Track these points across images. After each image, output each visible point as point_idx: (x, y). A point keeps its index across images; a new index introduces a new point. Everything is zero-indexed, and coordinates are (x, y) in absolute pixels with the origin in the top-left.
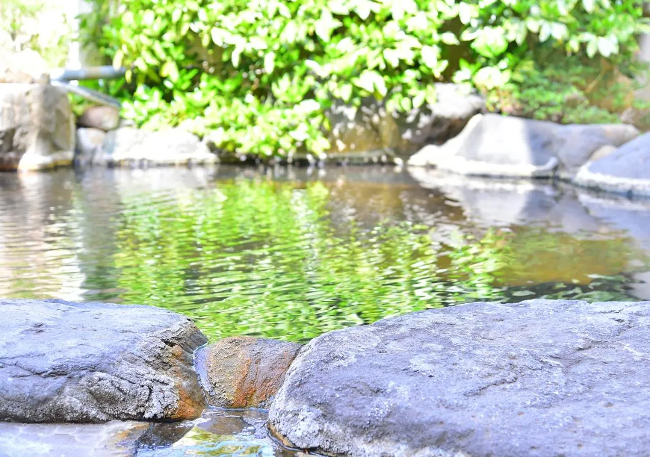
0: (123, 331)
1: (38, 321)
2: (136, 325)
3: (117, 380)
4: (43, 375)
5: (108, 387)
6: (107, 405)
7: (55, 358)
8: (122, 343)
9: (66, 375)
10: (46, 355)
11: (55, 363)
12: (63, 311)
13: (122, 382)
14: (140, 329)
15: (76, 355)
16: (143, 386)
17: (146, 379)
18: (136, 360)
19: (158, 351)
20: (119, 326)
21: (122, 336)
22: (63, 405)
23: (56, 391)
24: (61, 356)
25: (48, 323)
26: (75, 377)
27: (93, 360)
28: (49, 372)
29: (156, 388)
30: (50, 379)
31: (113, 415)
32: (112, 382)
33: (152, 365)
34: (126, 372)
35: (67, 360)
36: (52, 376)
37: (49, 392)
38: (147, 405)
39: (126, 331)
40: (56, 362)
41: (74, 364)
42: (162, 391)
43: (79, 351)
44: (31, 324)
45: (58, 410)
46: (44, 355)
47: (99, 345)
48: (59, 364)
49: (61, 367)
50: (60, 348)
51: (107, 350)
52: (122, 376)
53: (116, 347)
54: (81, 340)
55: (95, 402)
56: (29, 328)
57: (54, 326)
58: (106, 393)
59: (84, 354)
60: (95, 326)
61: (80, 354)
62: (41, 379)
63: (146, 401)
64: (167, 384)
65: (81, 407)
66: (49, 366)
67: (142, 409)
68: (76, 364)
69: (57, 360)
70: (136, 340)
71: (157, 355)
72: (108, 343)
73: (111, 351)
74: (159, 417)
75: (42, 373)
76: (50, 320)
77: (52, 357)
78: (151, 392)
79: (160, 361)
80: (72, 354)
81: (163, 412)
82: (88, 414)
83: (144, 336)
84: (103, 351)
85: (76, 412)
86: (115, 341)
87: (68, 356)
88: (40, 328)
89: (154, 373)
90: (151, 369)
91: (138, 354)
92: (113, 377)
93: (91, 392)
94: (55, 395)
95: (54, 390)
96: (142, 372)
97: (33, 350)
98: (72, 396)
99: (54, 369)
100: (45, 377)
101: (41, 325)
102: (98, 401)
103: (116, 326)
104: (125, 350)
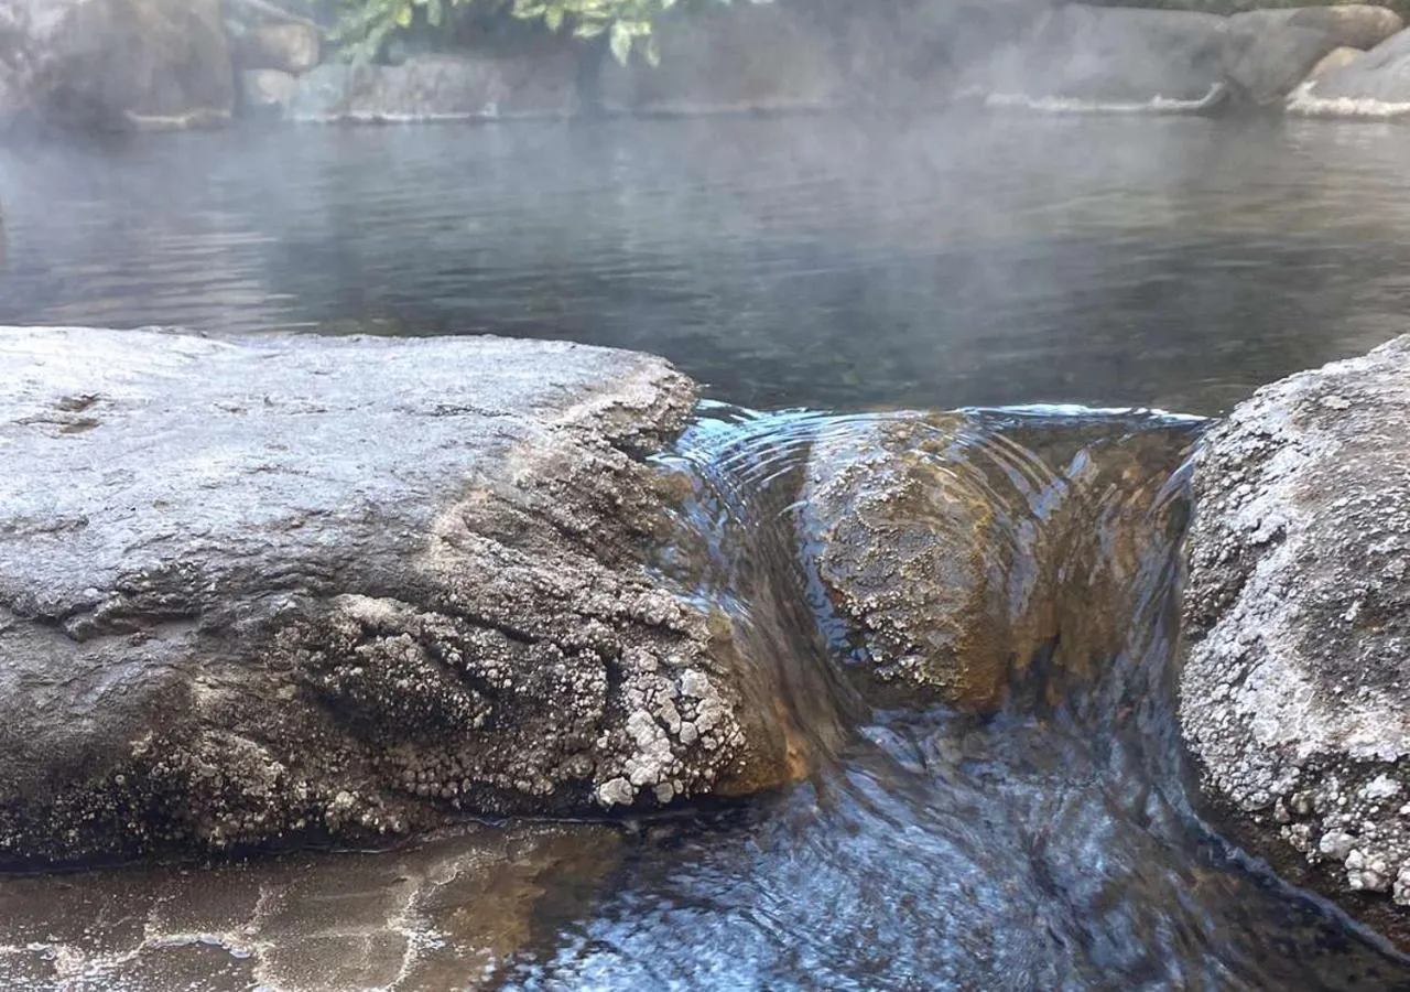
0: (441, 411)
1: (75, 388)
2: (490, 389)
3: (452, 633)
4: (71, 627)
5: (409, 669)
6: (407, 755)
7: (134, 539)
8: (448, 456)
9: (191, 617)
10: (93, 523)
11: (133, 563)
12: (186, 355)
13: (480, 638)
14: (507, 398)
15: (240, 517)
16: (572, 651)
17: (586, 618)
18: (523, 527)
19: (604, 483)
20: (421, 392)
21: (440, 429)
22: (183, 777)
23: (144, 705)
24: (162, 524)
25: (118, 392)
26: (239, 625)
27: (325, 538)
28: (101, 609)
29: (642, 657)
30: (110, 647)
31: (439, 798)
32: (426, 640)
33: (592, 549)
34: (490, 588)
35: (196, 543)
36: (120, 631)
37: (105, 716)
38: (602, 743)
39: (455, 411)
40: (137, 555)
41: (229, 563)
42: (666, 669)
43: (254, 500)
44: (45, 398)
45: (159, 799)
46: (84, 523)
47: (346, 467)
48: (156, 563)
49: (162, 579)
50: (160, 488)
51: (384, 489)
52: (472, 608)
53: (426, 476)
54: (261, 451)
55: (349, 744)
56: (31, 410)
57: (143, 404)
58: (401, 695)
59: (279, 513)
60: (318, 396)
61: (259, 515)
62: (63, 649)
63: (599, 726)
64: (681, 635)
65: (279, 781)
66: (103, 578)
67: (579, 765)
68: (243, 562)
69: (143, 545)
70: (505, 442)
71: (604, 504)
72: (385, 459)
73: (405, 489)
74: (665, 797)
75: (69, 615)
76: (130, 383)
77: (118, 535)
78: (616, 676)
79: (618, 526)
80: (222, 515)
81: (681, 775)
82: (315, 811)
83: (534, 424)
84: (371, 496)
85: (253, 804)
86: (414, 449)
87: (200, 526)
88: (86, 414)
89: (613, 585)
90: (592, 566)
91: (528, 500)
92: (429, 617)
93: (323, 698)
94: (139, 732)
95: (131, 700)
96: (563, 584)
97: (28, 506)
98: (229, 727)
99: (129, 593)
100: (86, 636)
101: (87, 402)
102: (364, 740)
103: (408, 393)
104: (469, 486)
